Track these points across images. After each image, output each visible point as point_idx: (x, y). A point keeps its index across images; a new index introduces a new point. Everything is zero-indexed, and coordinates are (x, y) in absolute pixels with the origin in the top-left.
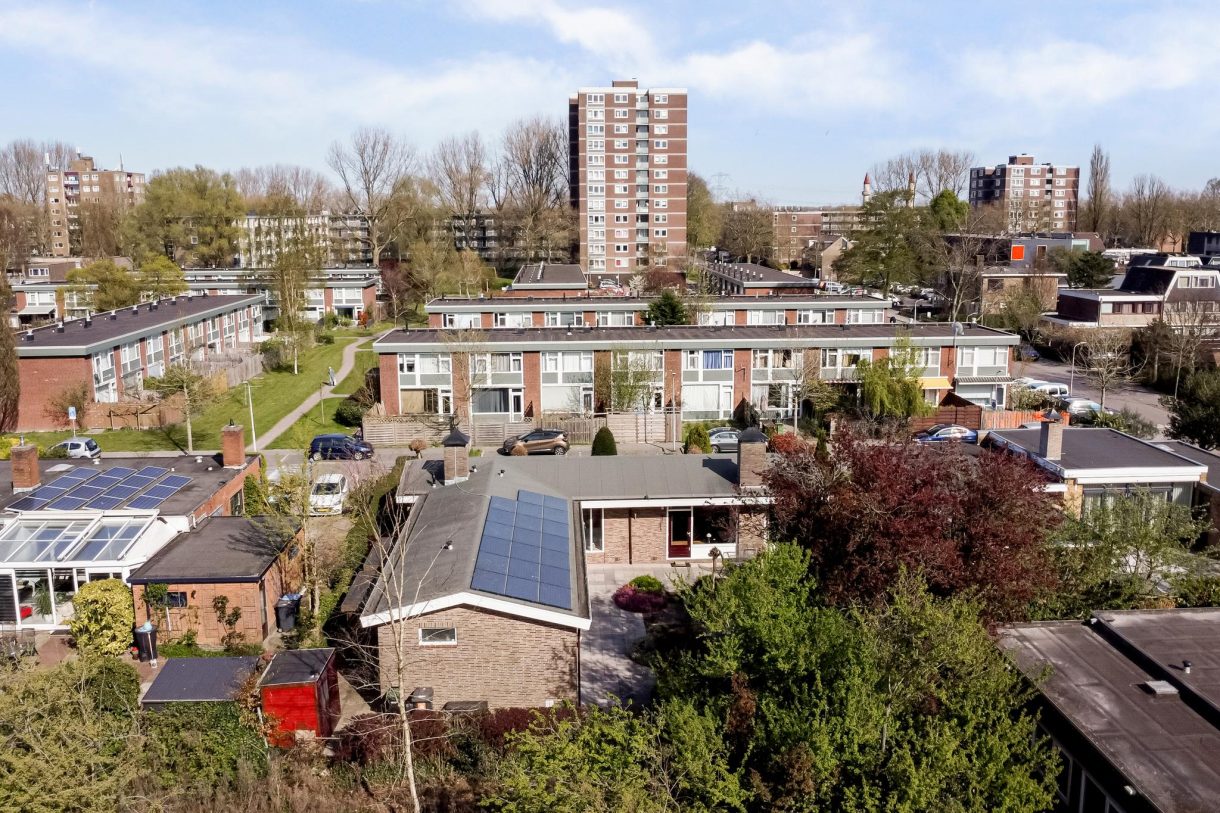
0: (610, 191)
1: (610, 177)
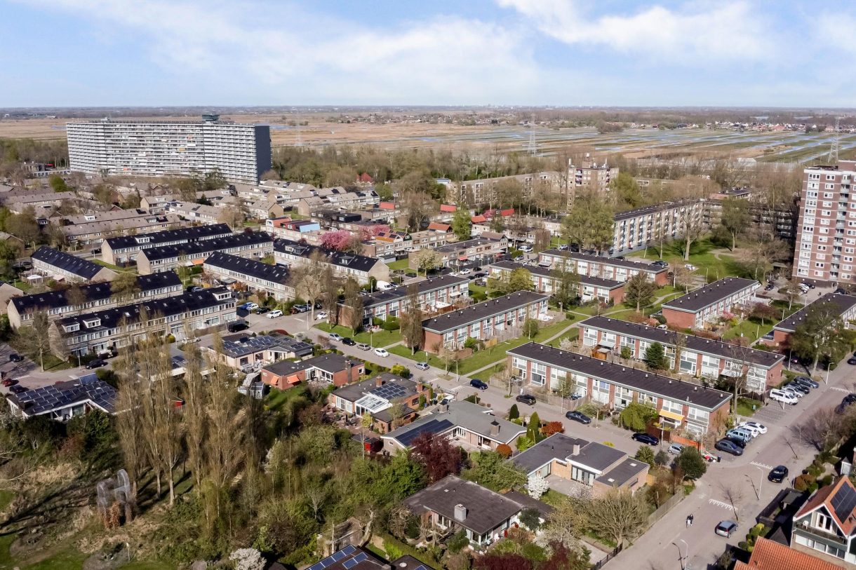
0: (816, 231)
1: (817, 222)
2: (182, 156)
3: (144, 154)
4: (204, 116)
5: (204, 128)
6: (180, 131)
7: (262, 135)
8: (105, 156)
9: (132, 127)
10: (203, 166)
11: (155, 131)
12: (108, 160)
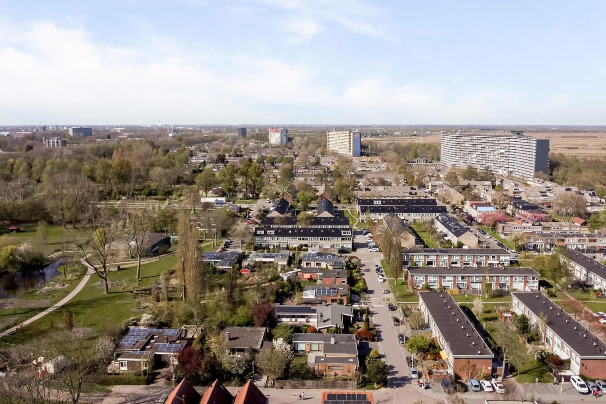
2: (496, 159)
3: (475, 156)
4: (513, 132)
5: (511, 140)
6: (496, 142)
7: (543, 146)
8: (454, 156)
9: (471, 138)
10: (507, 166)
11: (483, 141)
12: (456, 158)
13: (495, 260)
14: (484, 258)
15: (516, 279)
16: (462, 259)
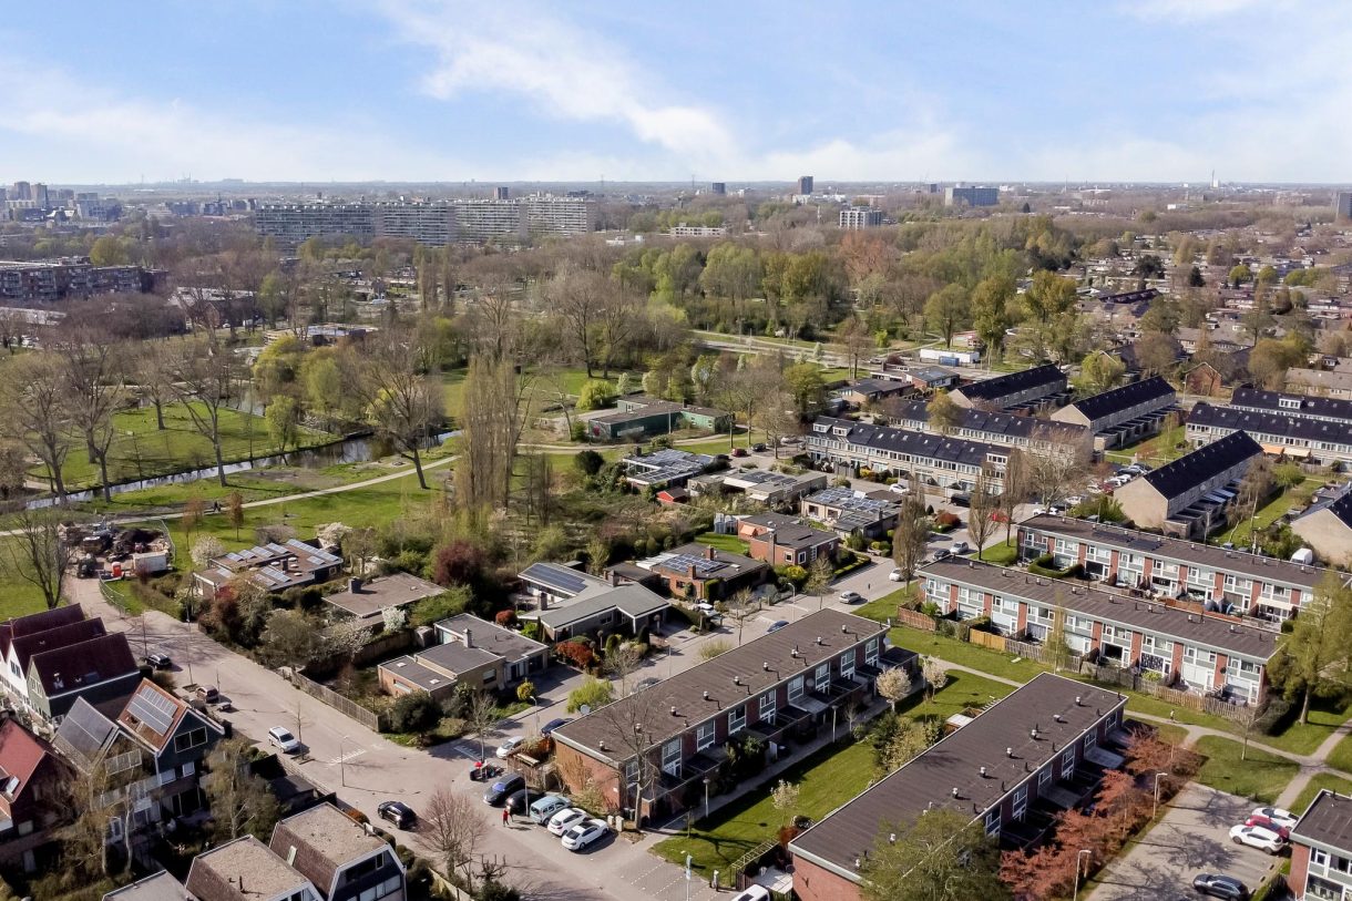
13: (1282, 599)
14: (1248, 586)
15: (1191, 653)
16: (1182, 575)
